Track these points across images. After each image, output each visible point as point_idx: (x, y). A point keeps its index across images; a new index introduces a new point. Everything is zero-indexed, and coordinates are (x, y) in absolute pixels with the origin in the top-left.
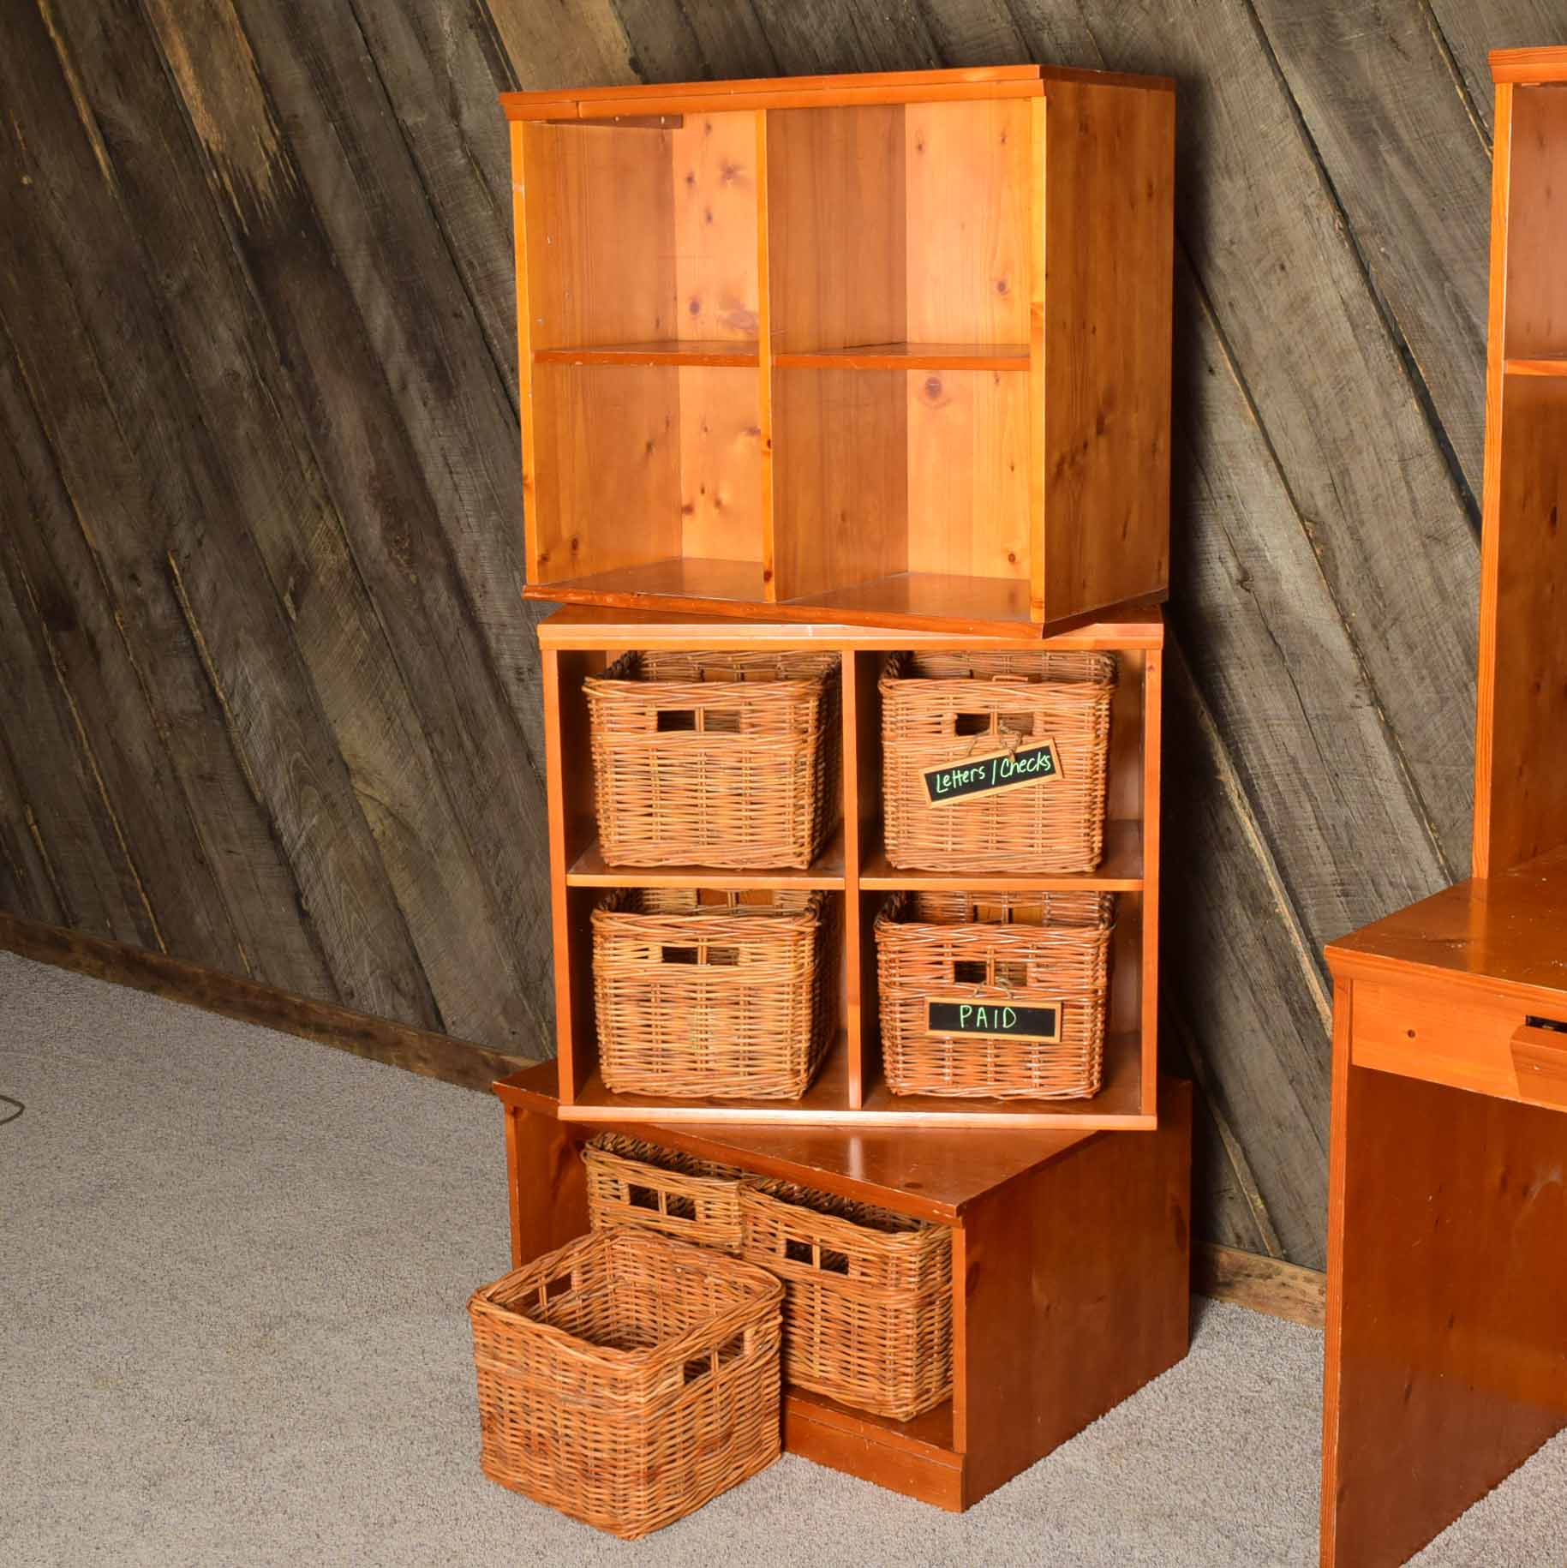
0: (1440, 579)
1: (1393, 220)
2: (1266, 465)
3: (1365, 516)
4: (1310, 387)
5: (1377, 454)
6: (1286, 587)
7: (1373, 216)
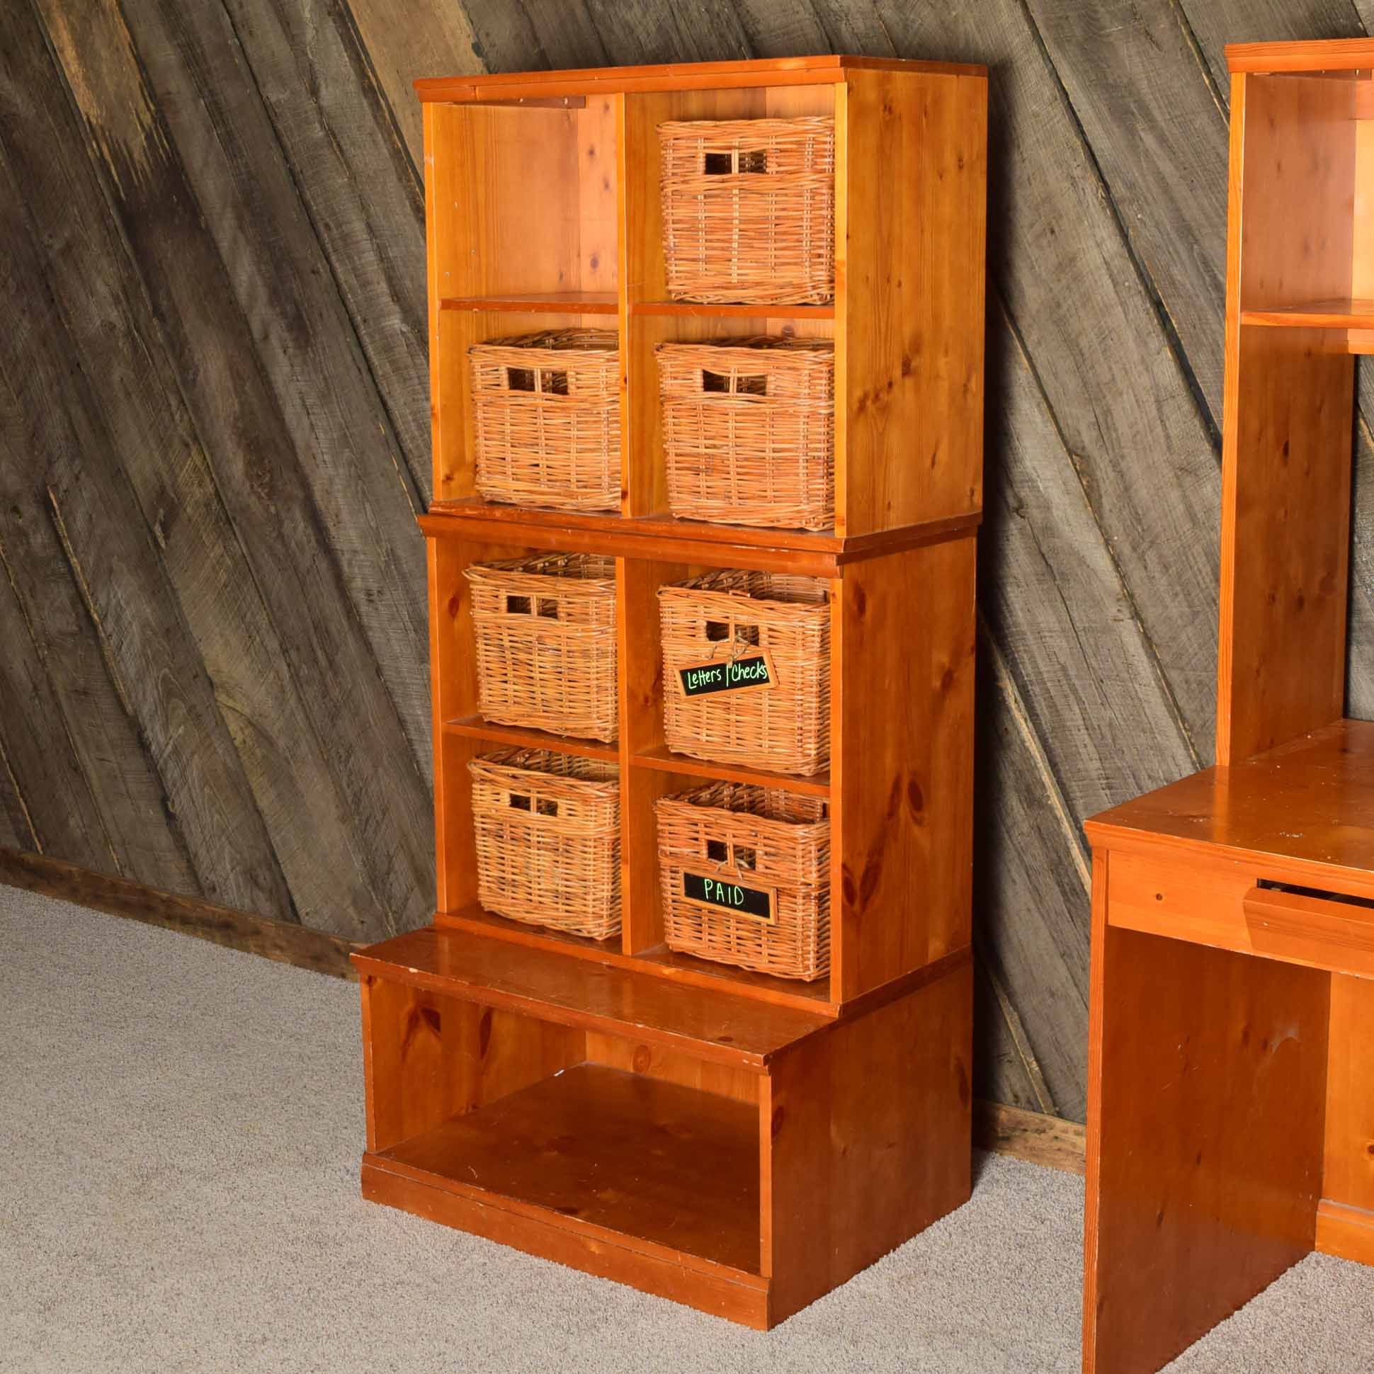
0: (1191, 506)
1: (1149, 189)
2: (1038, 405)
3: (1125, 451)
4: (1077, 337)
5: (1135, 396)
6: (1057, 513)
7: (1131, 186)
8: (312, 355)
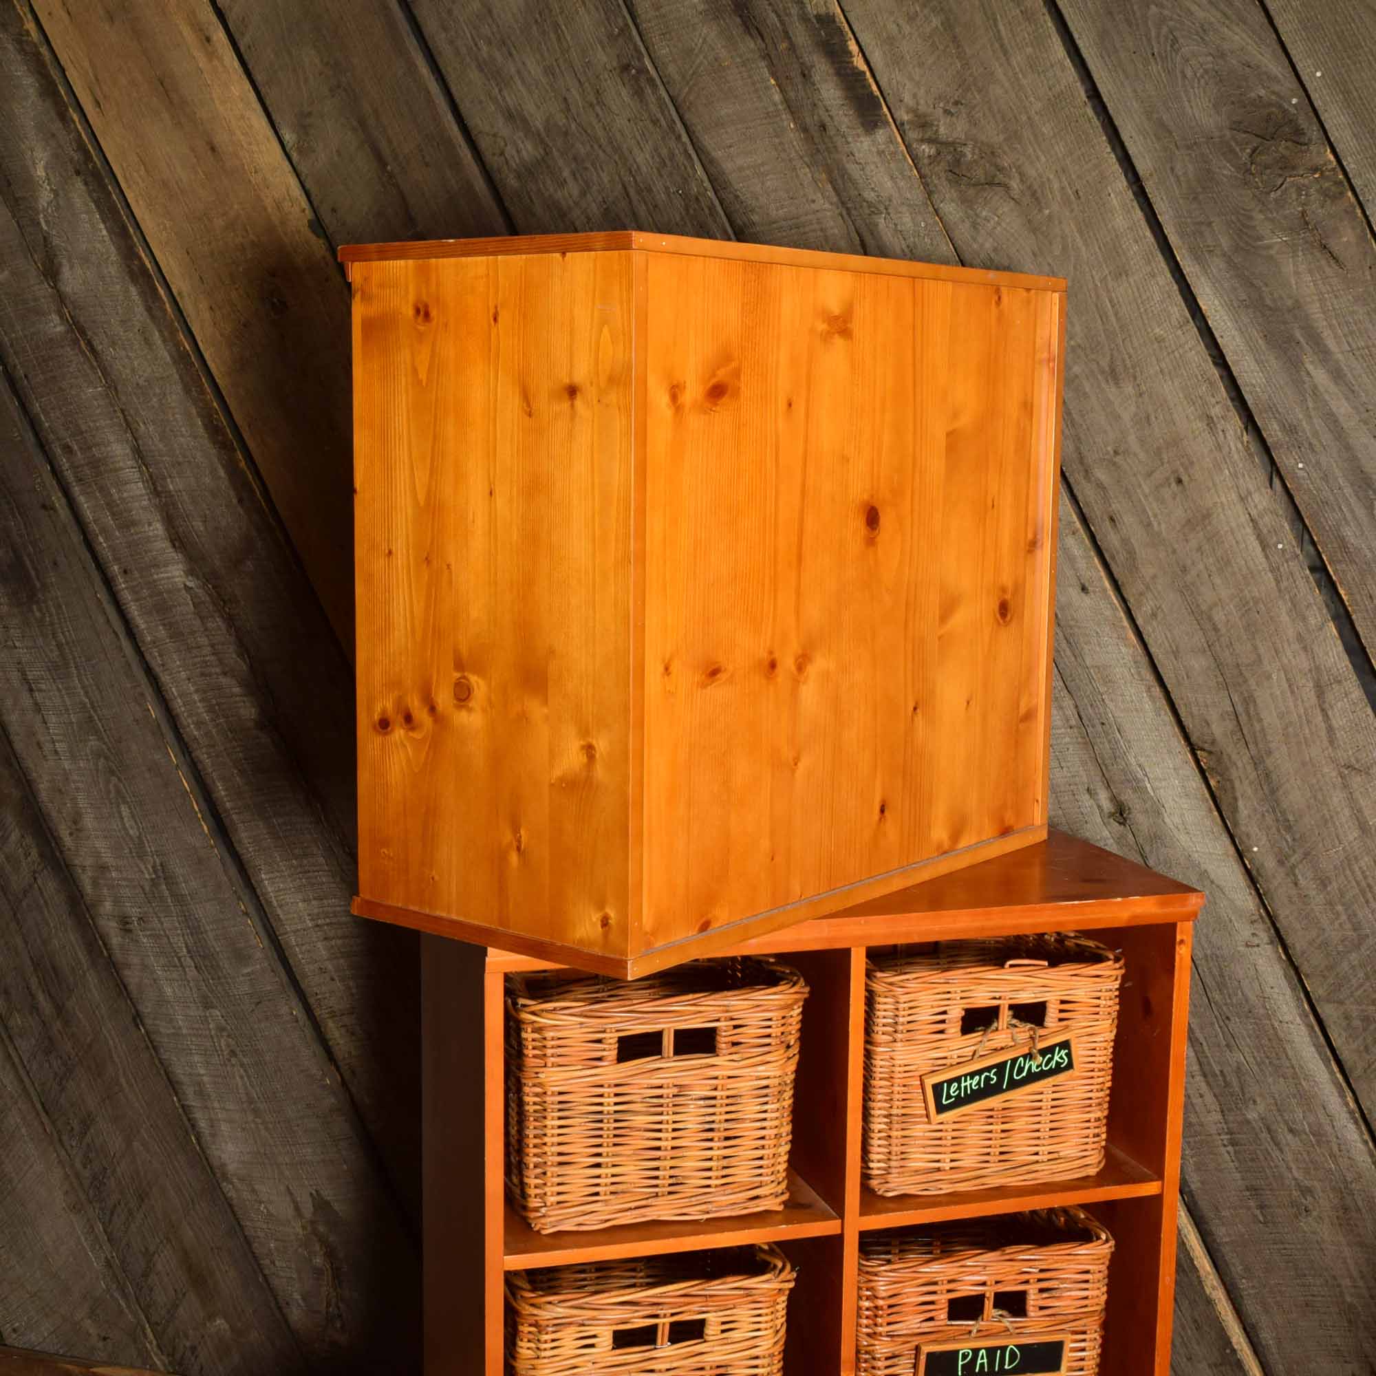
0: (1360, 811)
1: (1316, 434)
2: (1149, 690)
3: (1273, 746)
4: (1211, 609)
5: (1288, 680)
6: (1171, 820)
7: (1291, 429)
8: (38, 614)
